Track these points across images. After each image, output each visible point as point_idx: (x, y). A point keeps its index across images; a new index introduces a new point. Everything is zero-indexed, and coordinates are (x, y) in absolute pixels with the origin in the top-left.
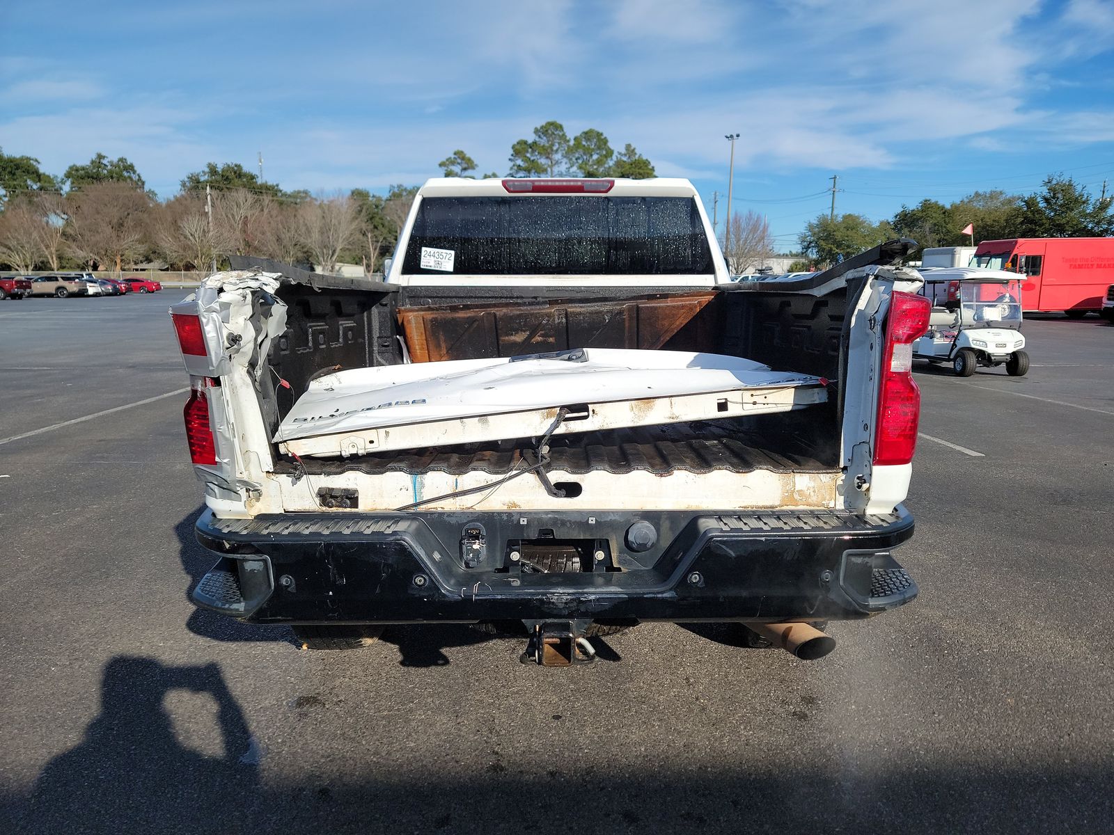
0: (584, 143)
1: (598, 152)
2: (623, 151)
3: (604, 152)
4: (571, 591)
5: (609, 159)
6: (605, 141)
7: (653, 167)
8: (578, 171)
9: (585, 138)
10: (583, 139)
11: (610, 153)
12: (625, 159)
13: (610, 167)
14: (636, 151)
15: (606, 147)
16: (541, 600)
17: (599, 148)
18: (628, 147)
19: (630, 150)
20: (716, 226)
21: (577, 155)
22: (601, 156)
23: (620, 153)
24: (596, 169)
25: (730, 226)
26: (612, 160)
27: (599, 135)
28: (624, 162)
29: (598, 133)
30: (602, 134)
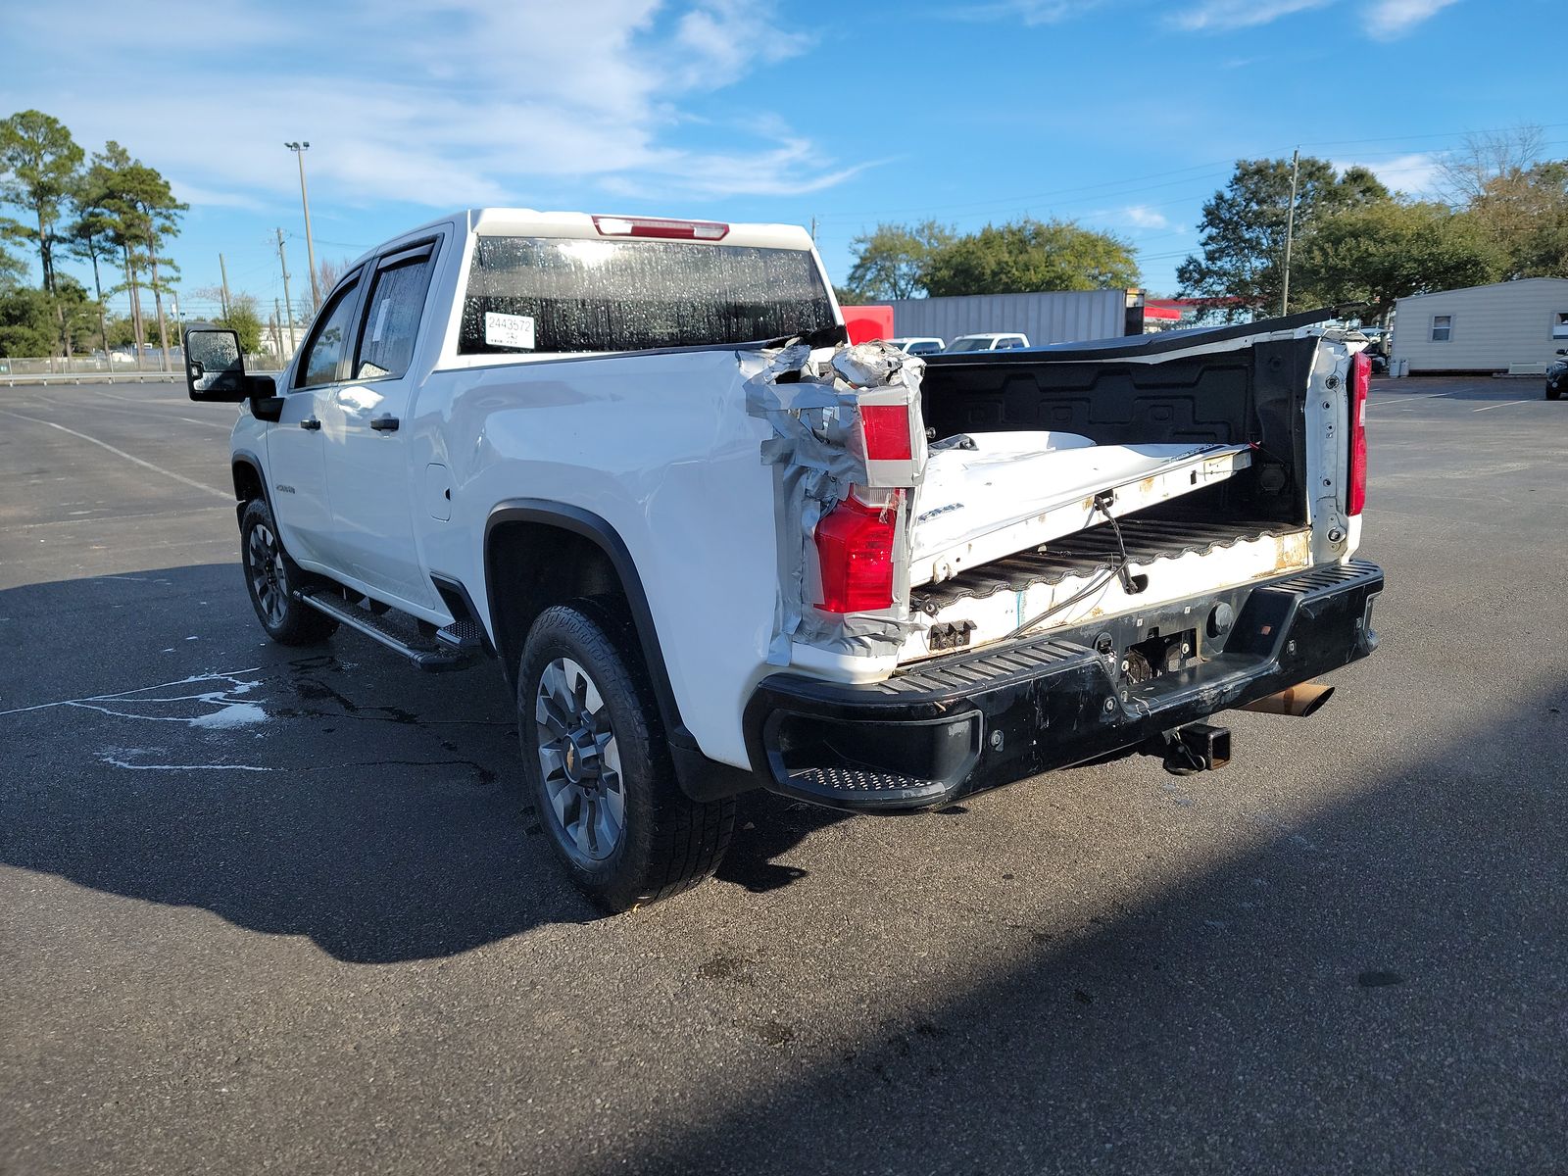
0: (21, 133)
1: (54, 150)
2: (104, 152)
3: (66, 152)
4: (1214, 685)
5: (77, 164)
6: (65, 134)
7: (167, 183)
8: (18, 180)
9: (21, 124)
10: (19, 127)
11: (77, 154)
12: (109, 165)
13: (82, 178)
14: (128, 154)
15: (68, 144)
16: (1197, 701)
17: (54, 144)
18: (112, 146)
19: (117, 153)
20: (289, 281)
21: (10, 153)
22: (60, 157)
23: (98, 156)
24: (55, 179)
25: (318, 282)
26: (82, 165)
27: (50, 122)
28: (109, 170)
29: (48, 118)
30: (55, 121)
